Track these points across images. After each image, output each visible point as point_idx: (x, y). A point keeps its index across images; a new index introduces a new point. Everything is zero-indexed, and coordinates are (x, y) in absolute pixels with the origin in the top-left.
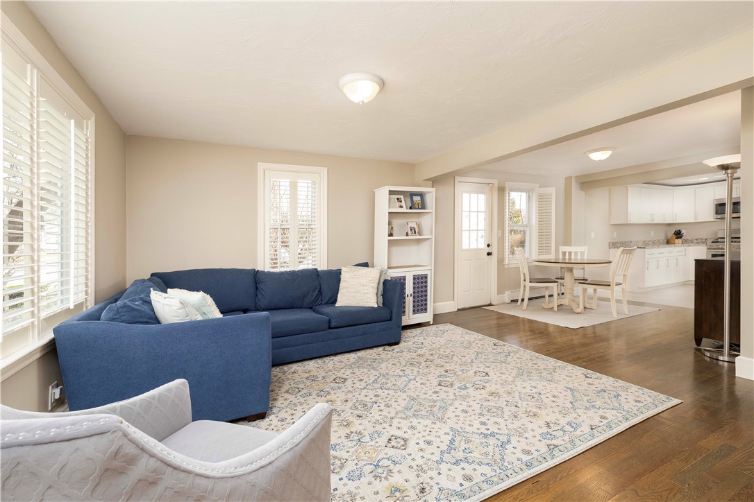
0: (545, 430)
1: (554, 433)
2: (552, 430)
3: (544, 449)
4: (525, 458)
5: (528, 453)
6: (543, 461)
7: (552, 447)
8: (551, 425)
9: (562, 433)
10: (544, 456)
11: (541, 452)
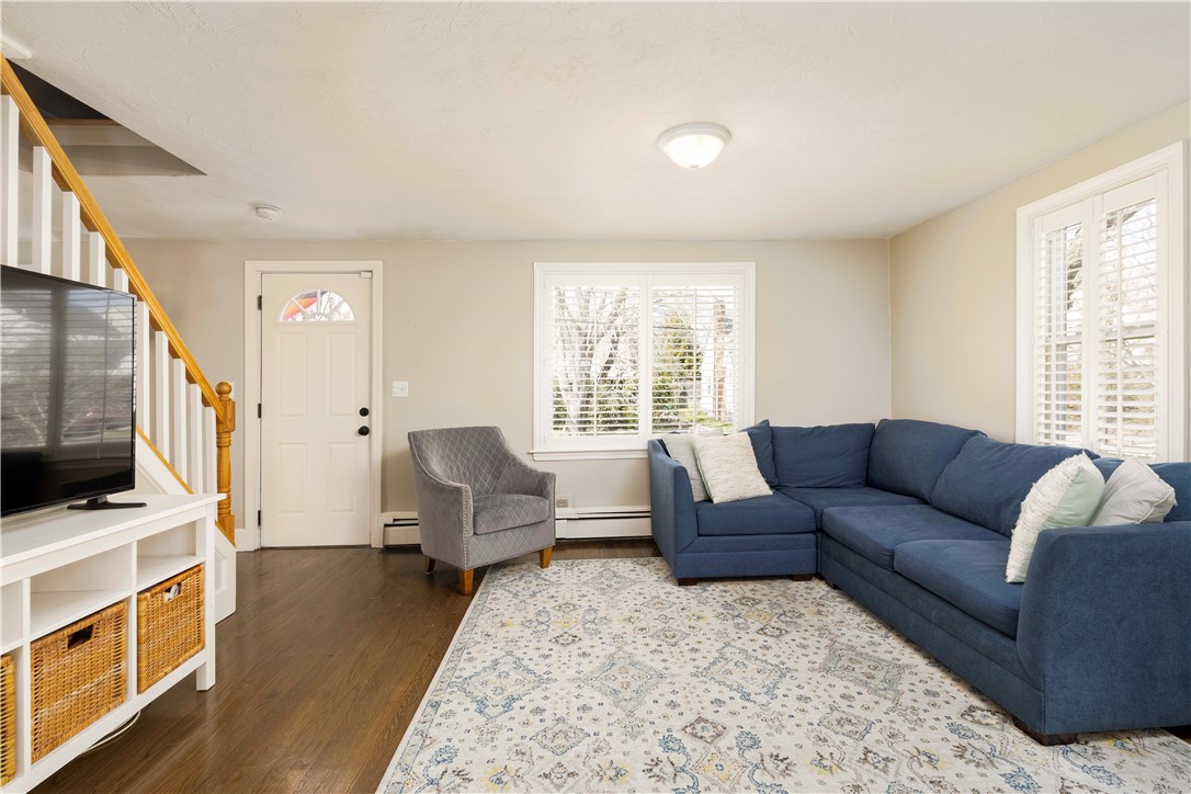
0: (458, 763)
1: (442, 767)
2: (450, 772)
3: (433, 732)
4: (443, 708)
5: (447, 715)
6: (423, 719)
7: (428, 742)
8: (458, 780)
9: (432, 776)
10: (427, 725)
11: (433, 725)
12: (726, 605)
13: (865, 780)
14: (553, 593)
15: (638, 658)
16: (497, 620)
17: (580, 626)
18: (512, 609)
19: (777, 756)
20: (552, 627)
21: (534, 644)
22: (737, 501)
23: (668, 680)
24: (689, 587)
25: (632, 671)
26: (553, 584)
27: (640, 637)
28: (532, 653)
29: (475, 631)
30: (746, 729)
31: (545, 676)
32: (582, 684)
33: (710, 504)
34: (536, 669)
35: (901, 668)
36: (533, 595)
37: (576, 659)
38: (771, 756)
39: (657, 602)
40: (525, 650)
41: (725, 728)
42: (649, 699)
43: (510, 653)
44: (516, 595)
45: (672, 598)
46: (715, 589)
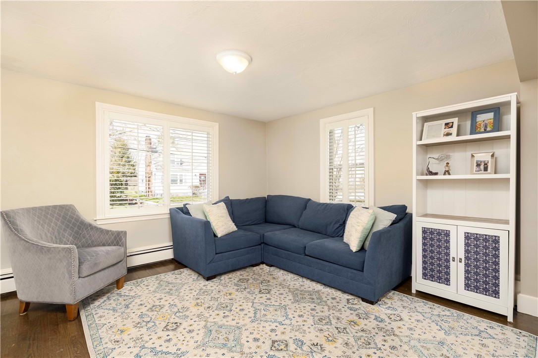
12: (236, 285)
13: (346, 340)
14: (139, 303)
15: (220, 323)
16: (115, 330)
17: (173, 316)
18: (119, 319)
19: (314, 344)
20: (157, 323)
21: (154, 337)
22: (227, 235)
23: (244, 329)
24: (212, 280)
25: (223, 331)
26: (133, 297)
27: (211, 311)
28: (158, 343)
29: (103, 342)
30: (294, 338)
31: (179, 352)
32: (204, 348)
33: (217, 238)
34: (169, 350)
35: (318, 292)
36: (127, 306)
37: (188, 336)
38: (312, 345)
39: (203, 292)
40: (151, 341)
41: (286, 341)
42: (243, 341)
43: (143, 347)
44: (114, 310)
45: (209, 287)
46: (225, 278)
